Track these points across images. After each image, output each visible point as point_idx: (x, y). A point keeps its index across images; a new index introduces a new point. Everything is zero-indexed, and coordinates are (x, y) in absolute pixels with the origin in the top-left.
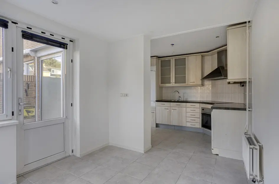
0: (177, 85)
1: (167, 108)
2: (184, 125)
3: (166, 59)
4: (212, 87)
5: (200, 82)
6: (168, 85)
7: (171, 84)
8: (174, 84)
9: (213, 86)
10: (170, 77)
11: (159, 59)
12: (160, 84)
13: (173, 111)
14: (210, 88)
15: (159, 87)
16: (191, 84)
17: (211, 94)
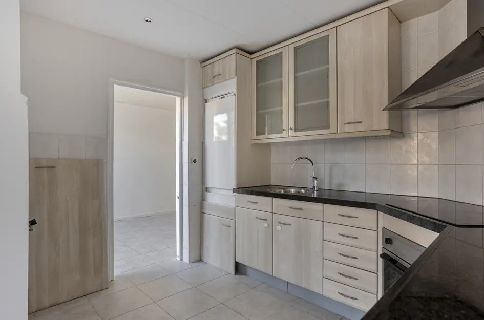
0: (302, 136)
1: (262, 215)
2: (316, 289)
3: (270, 55)
4: (442, 141)
5: (381, 122)
6: (274, 138)
7: (284, 134)
8: (291, 133)
9: (445, 136)
10: (281, 111)
11: (253, 56)
12: (255, 137)
13: (279, 228)
14: (435, 146)
15: (253, 145)
16: (348, 128)
17: (436, 168)
